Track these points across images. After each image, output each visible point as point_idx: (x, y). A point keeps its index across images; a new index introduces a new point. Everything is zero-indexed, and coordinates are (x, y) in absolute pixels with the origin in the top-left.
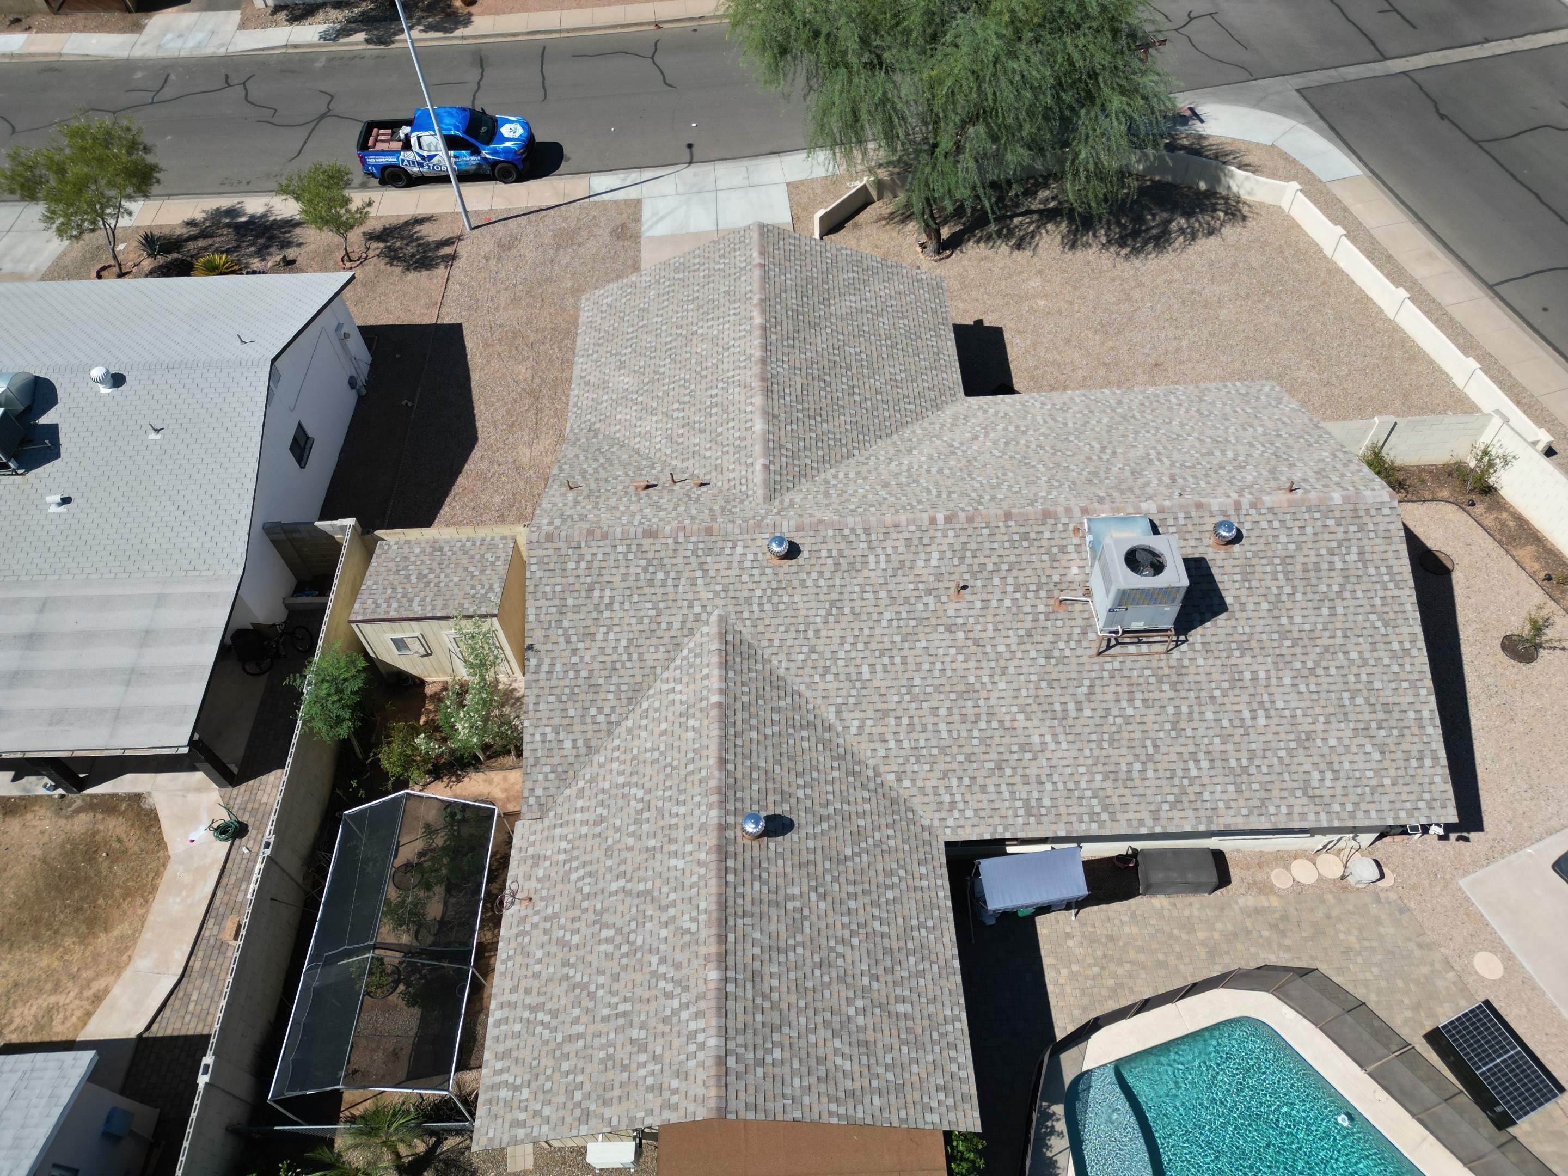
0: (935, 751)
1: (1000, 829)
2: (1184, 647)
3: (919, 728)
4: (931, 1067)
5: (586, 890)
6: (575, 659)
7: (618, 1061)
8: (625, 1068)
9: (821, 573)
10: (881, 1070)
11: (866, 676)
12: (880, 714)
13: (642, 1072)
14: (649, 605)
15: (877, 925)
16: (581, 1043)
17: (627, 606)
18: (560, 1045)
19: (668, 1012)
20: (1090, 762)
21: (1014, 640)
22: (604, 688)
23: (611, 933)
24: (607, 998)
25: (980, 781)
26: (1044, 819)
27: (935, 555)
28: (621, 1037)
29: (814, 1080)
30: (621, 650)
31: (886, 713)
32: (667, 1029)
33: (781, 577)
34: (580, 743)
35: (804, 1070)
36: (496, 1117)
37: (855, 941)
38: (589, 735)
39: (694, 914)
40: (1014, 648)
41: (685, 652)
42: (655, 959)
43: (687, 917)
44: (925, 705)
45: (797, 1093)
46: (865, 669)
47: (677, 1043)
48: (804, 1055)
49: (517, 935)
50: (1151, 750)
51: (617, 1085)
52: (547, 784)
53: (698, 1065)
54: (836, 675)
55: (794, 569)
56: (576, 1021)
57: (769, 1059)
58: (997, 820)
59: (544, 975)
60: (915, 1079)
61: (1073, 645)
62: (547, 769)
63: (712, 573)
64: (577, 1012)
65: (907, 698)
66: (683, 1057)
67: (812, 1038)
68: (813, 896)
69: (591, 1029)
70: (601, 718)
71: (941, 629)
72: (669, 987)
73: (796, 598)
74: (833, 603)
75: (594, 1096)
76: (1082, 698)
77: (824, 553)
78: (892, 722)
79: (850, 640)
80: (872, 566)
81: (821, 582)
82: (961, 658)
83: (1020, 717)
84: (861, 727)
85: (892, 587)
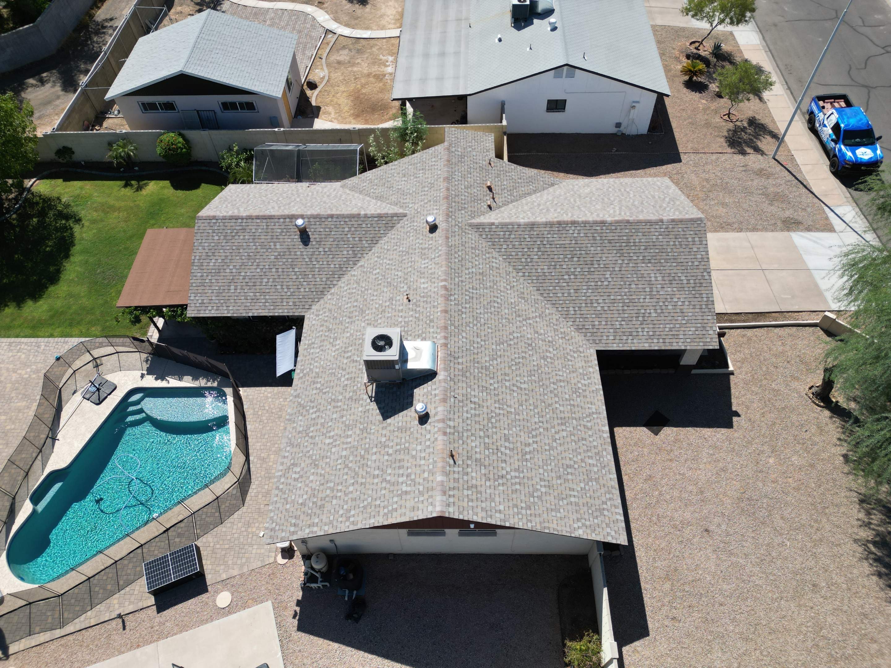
0: (340, 304)
1: (306, 335)
2: (369, 400)
3: (350, 296)
4: (210, 298)
9: (422, 244)
10: (210, 278)
11: (375, 272)
12: (358, 281)
14: (414, 190)
15: (265, 280)
17: (415, 183)
19: (240, 208)
22: (383, 188)
25: (325, 324)
26: (306, 351)
27: (426, 285)
28: (240, 202)
29: (207, 251)
30: (397, 187)
31: (358, 283)
33: (422, 230)
35: (210, 248)
37: (258, 270)
38: (366, 189)
39: (272, 212)
43: (272, 210)
44: (359, 296)
45: (203, 244)
46: (378, 271)
47: (228, 210)
48: (216, 248)
49: (297, 185)
50: (324, 391)
51: (225, 202)
53: (217, 213)
54: (377, 261)
57: (214, 234)
58: (309, 333)
60: (206, 291)
62: (357, 181)
65: (363, 289)
66: (222, 211)
67: (222, 251)
68: (276, 254)
70: (372, 191)
71: (391, 296)
73: (411, 238)
74: (408, 252)
76: (352, 358)
77: (430, 242)
78: (354, 286)
79: (391, 262)
80: (423, 262)
81: (417, 245)
82: (377, 306)
83: (348, 335)
84: (354, 275)
85: (413, 272)
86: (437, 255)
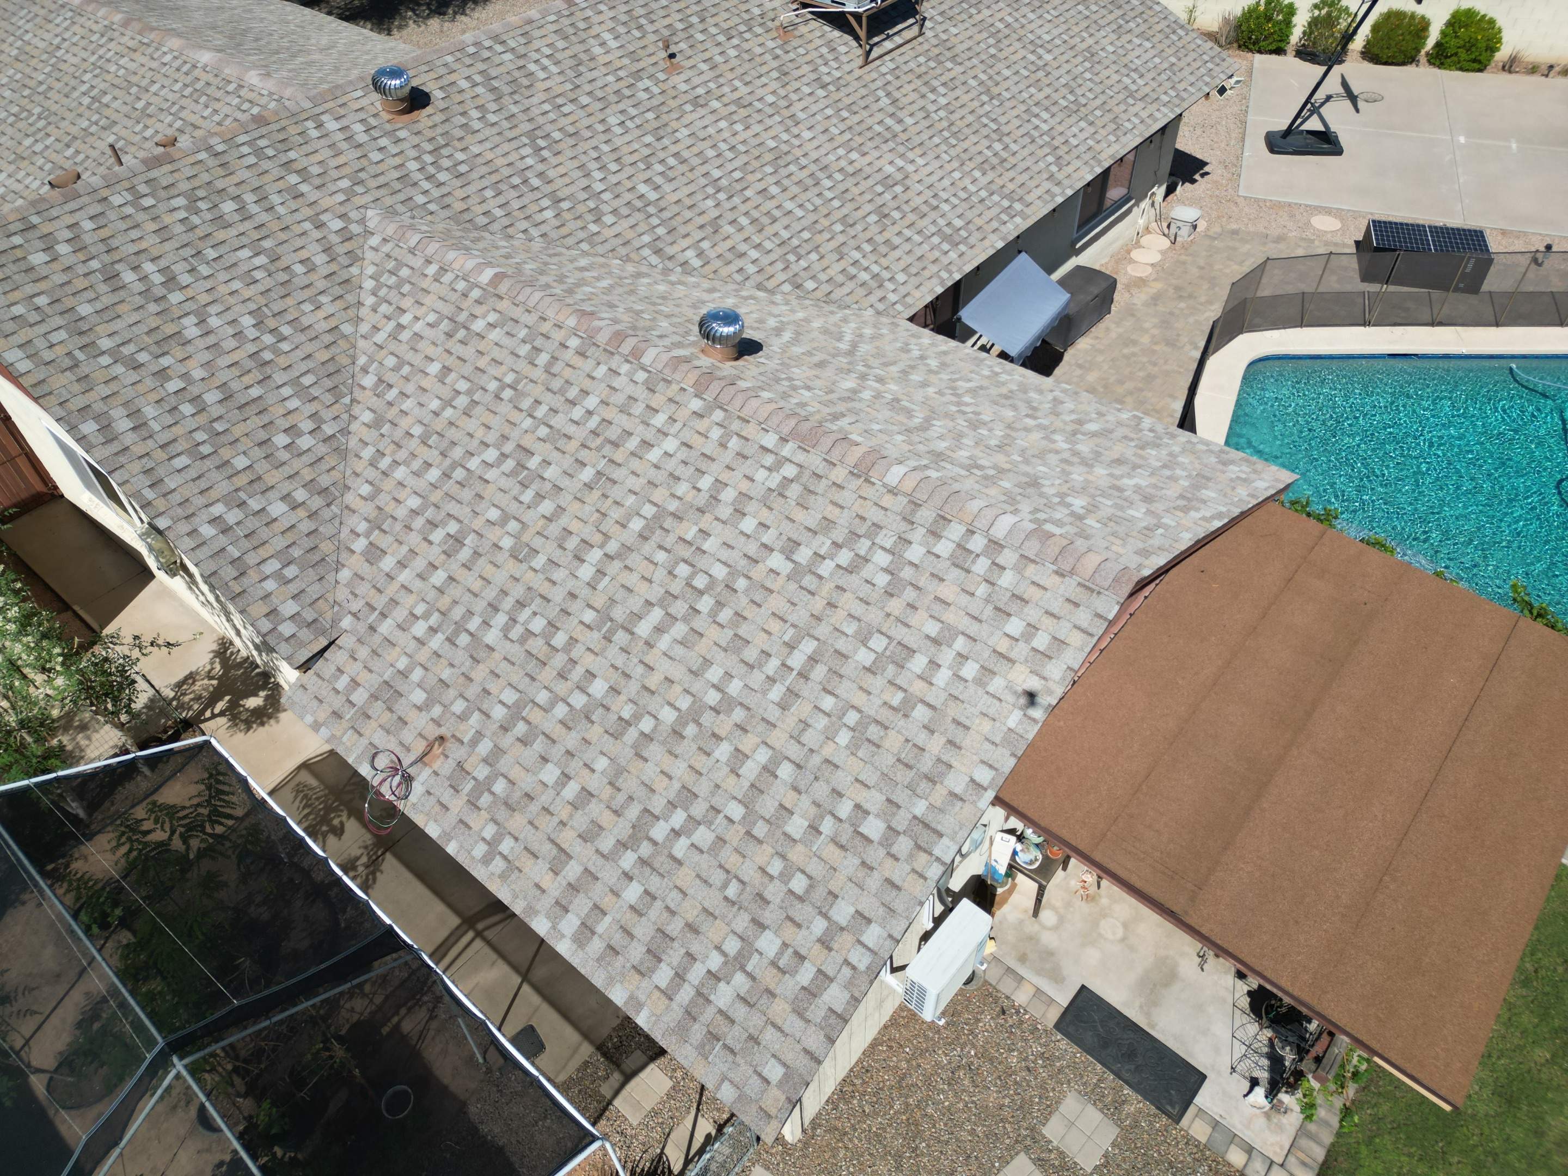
0: (806, 235)
1: (944, 275)
2: (928, 24)
3: (765, 220)
5: (538, 625)
6: (173, 386)
7: (884, 715)
8: (904, 710)
9: (481, 108)
11: (653, 196)
12: (709, 229)
13: (942, 677)
14: (246, 253)
15: (962, 384)
16: (785, 771)
17: (204, 270)
18: (751, 814)
19: (882, 580)
20: (955, 164)
21: (774, 85)
22: (271, 399)
23: (656, 615)
24: (757, 679)
25: (879, 239)
26: (972, 240)
27: (607, 36)
28: (846, 689)
29: (1142, 504)
30: (252, 333)
31: (715, 225)
32: (910, 594)
33: (429, 134)
34: (300, 495)
35: (1120, 502)
36: (753, 1039)
37: (968, 400)
38: (307, 474)
39: (769, 460)
40: (782, 92)
41: (369, 284)
42: (776, 561)
43: (760, 475)
44: (748, 193)
45: (1152, 521)
46: (643, 188)
47: (947, 591)
48: (1097, 492)
49: (473, 804)
50: (994, 127)
51: (921, 738)
52: (293, 588)
53: (1018, 569)
54: (615, 212)
55: (439, 118)
56: (740, 756)
57: (1079, 510)
58: (934, 268)
59: (596, 783)
61: (834, 64)
62: (272, 566)
63: (315, 170)
64: (723, 751)
65: (722, 196)
66: (982, 590)
67: (1077, 477)
68: (872, 383)
69: (779, 738)
70: (305, 442)
71: (688, 108)
72: (844, 557)
73: (476, 149)
74: (531, 135)
75: (901, 796)
76: (891, 110)
77: (464, 84)
78: (730, 229)
79: (593, 165)
80: (542, 75)
81: (492, 118)
82: (739, 127)
83: (854, 155)
84: (700, 254)
85: (588, 88)
86: (499, 48)
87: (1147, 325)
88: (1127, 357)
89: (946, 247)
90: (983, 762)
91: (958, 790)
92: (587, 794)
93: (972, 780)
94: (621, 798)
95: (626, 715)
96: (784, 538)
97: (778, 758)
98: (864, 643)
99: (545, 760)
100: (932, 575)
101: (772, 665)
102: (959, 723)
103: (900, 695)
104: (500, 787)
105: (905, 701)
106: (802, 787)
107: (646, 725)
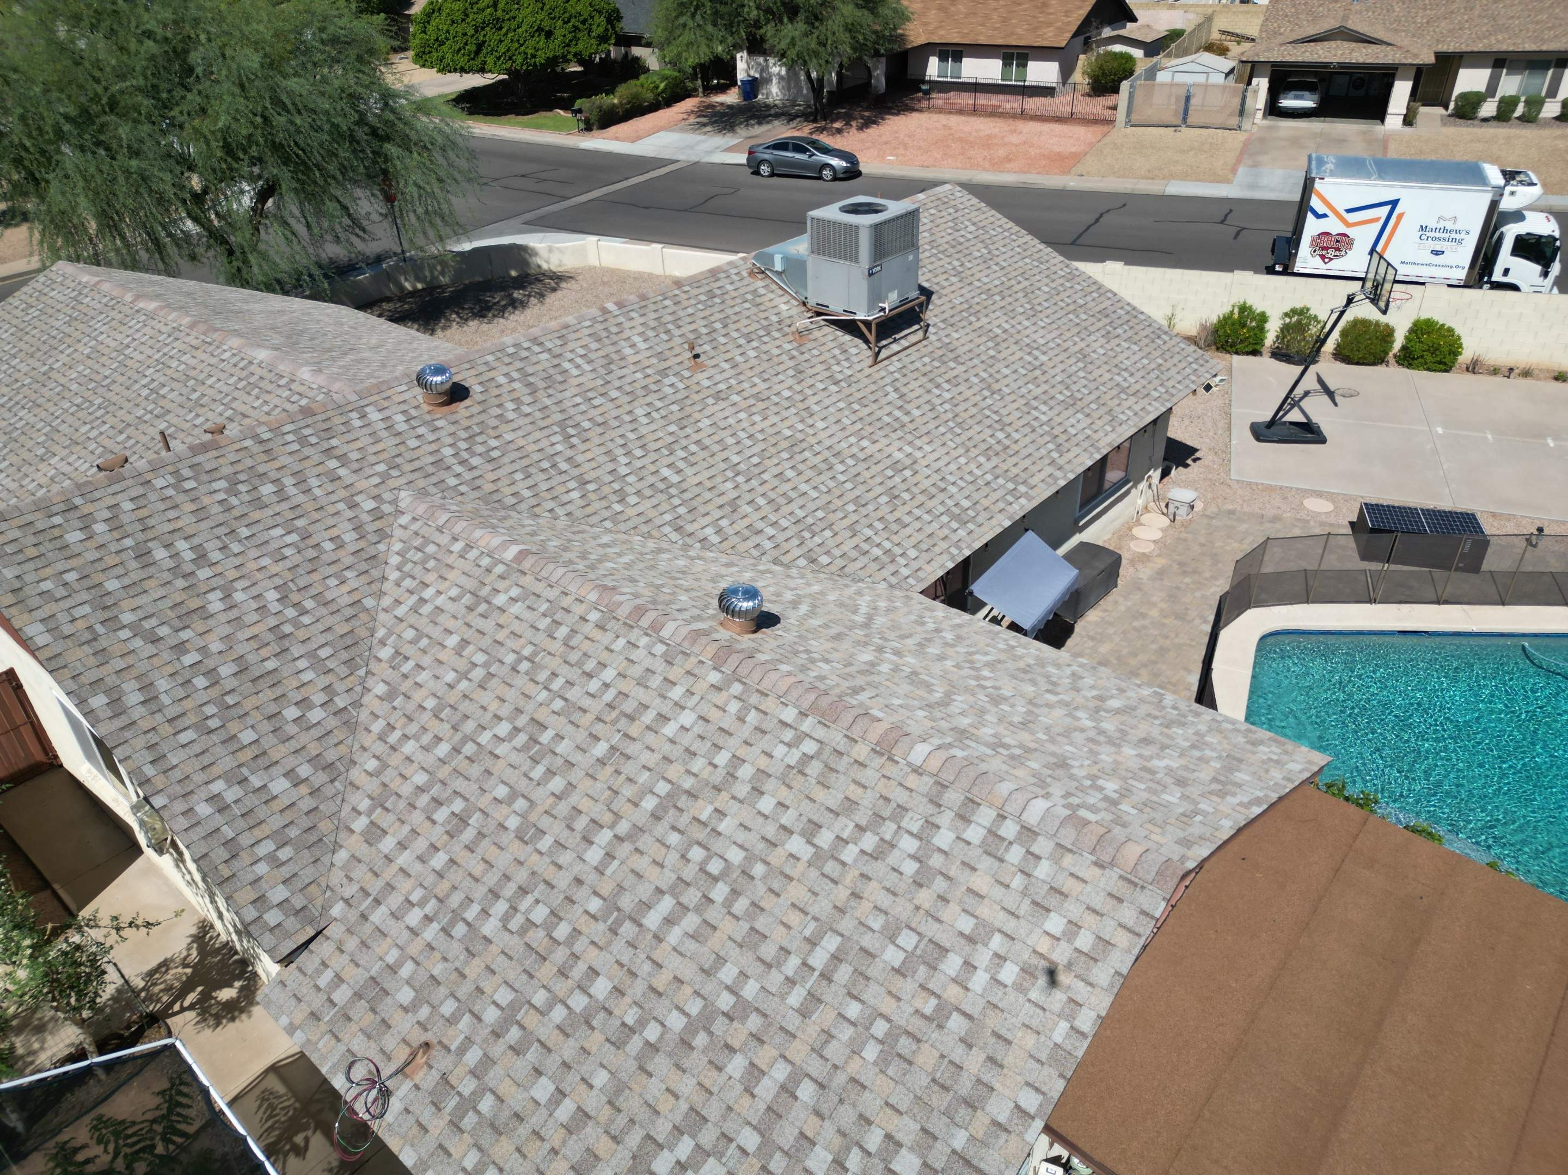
0: (820, 514)
1: (954, 551)
2: (931, 329)
3: (782, 501)
5: (540, 914)
6: (188, 659)
7: (916, 1025)
8: (938, 1020)
9: (516, 400)
10: (1197, 753)
11: (675, 479)
12: (728, 509)
13: (979, 981)
14: (279, 531)
16: (806, 1091)
17: (236, 548)
18: (768, 1146)
19: (910, 868)
20: (961, 451)
21: (790, 382)
22: (286, 671)
23: (667, 903)
24: (775, 979)
25: (890, 518)
26: (980, 519)
27: (637, 339)
28: (872, 993)
29: (1176, 788)
30: (275, 607)
31: (734, 505)
32: (940, 884)
33: (466, 423)
34: (304, 770)
35: (1153, 785)
37: (987, 674)
38: (313, 749)
39: (788, 735)
40: (798, 388)
41: (395, 560)
42: (796, 844)
43: (779, 751)
44: (765, 476)
45: (1189, 807)
46: (666, 472)
47: (981, 882)
48: (1128, 774)
49: (455, 1125)
50: (996, 418)
51: (958, 1053)
52: (285, 872)
53: (1056, 860)
54: (638, 493)
55: (475, 410)
56: (755, 1072)
57: (1112, 794)
58: (944, 545)
59: (594, 1102)
61: (846, 364)
62: (267, 847)
63: (354, 456)
64: (736, 1066)
65: (740, 479)
66: (1018, 882)
67: (1106, 758)
68: (890, 656)
69: (798, 1051)
70: (316, 715)
71: (710, 401)
72: (869, 842)
73: (508, 437)
74: (562, 424)
75: (937, 1125)
76: (900, 403)
77: (502, 380)
78: (748, 509)
79: (620, 451)
80: (575, 372)
81: (526, 409)
82: (757, 418)
83: (865, 443)
84: (719, 531)
85: (617, 383)
86: (537, 349)
87: (1154, 599)
88: (1135, 629)
89: (954, 525)
90: (1028, 1084)
91: (1002, 1119)
92: (583, 1115)
93: (1017, 1107)
94: (621, 1120)
95: (630, 1021)
96: (804, 819)
97: (798, 1075)
98: (892, 940)
99: (538, 1072)
100: (963, 863)
101: (793, 963)
102: (999, 1037)
103: (933, 1002)
104: (486, 1104)
105: (938, 1008)
106: (826, 1112)
107: (652, 1032)
